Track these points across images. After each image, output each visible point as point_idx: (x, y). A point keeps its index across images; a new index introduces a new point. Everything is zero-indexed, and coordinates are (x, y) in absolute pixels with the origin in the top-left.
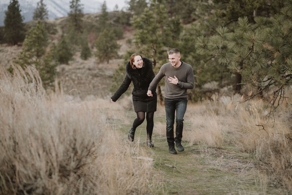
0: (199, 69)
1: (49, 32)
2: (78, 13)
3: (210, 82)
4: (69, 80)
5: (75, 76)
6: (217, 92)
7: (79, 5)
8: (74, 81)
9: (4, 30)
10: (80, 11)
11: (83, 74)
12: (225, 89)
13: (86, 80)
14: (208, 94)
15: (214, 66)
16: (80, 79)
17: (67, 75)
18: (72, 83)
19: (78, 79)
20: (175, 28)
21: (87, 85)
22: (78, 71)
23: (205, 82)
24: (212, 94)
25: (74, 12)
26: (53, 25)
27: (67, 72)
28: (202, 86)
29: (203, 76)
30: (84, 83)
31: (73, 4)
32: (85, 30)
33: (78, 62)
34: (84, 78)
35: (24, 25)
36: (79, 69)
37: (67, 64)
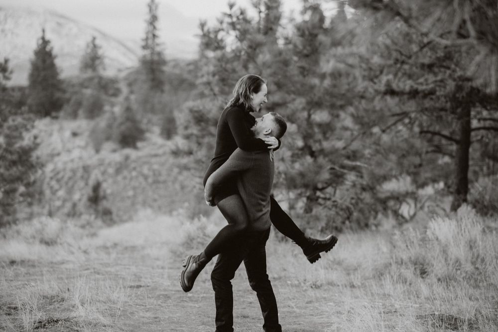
0: (370, 148)
1: (106, 93)
2: (156, 58)
3: (396, 177)
4: (137, 177)
5: (149, 169)
6: (411, 198)
7: (158, 45)
8: (146, 178)
9: (27, 91)
10: (159, 54)
11: (162, 164)
12: (429, 190)
13: (169, 175)
14: (391, 203)
15: (406, 140)
16: (157, 174)
17: (134, 169)
18: (144, 183)
19: (154, 175)
20: (304, 47)
21: (170, 184)
22: (154, 160)
23: (385, 178)
24: (401, 204)
25: (149, 58)
26: (114, 81)
27: (135, 161)
28: (378, 187)
29: (379, 164)
30: (165, 182)
31: (147, 44)
32: (167, 87)
33: (154, 144)
34: (164, 172)
35: (61, 82)
36: (156, 156)
37: (135, 147)
